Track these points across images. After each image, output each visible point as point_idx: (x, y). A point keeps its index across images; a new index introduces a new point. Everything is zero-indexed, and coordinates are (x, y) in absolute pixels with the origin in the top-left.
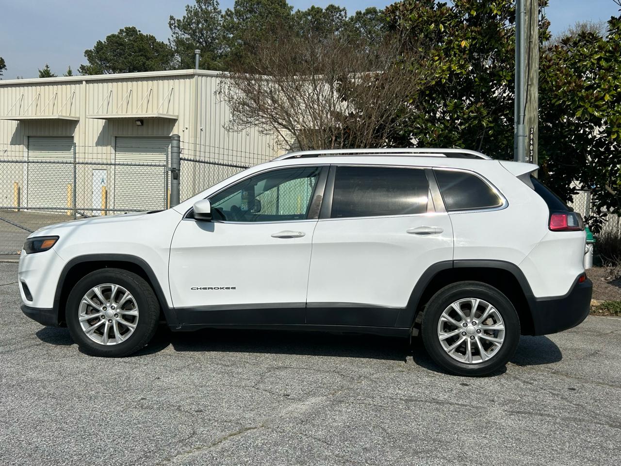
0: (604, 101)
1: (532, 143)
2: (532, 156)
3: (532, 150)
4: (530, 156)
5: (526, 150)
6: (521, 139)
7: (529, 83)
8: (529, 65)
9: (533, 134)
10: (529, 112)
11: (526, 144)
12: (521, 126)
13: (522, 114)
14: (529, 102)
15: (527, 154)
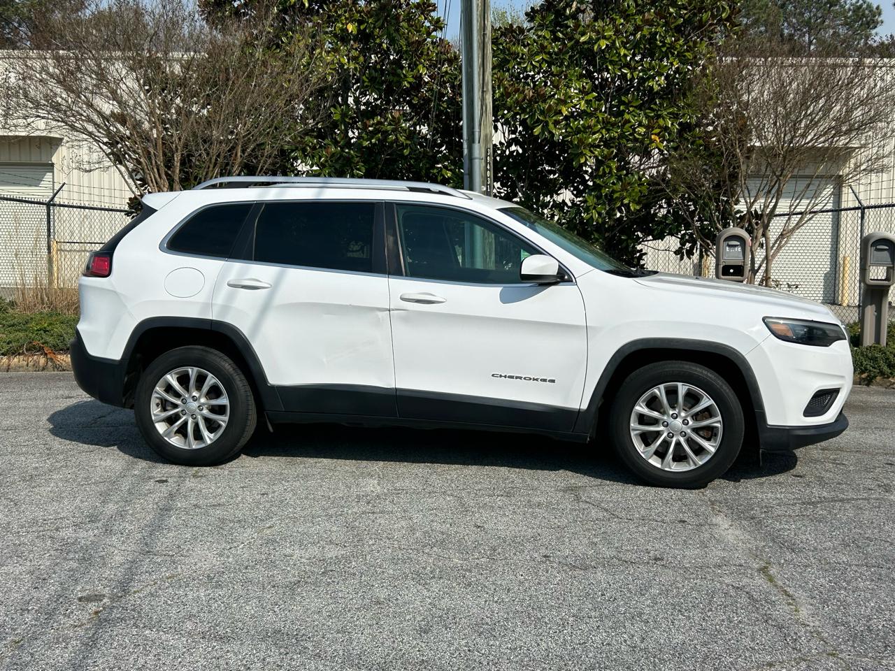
0: (562, 115)
1: (488, 167)
2: (490, 185)
3: (490, 177)
4: (487, 185)
5: (482, 177)
6: (477, 162)
7: (485, 89)
8: (483, 65)
9: (490, 156)
10: (485, 128)
11: (482, 169)
12: (476, 146)
13: (477, 129)
14: (484, 115)
15: (483, 182)
